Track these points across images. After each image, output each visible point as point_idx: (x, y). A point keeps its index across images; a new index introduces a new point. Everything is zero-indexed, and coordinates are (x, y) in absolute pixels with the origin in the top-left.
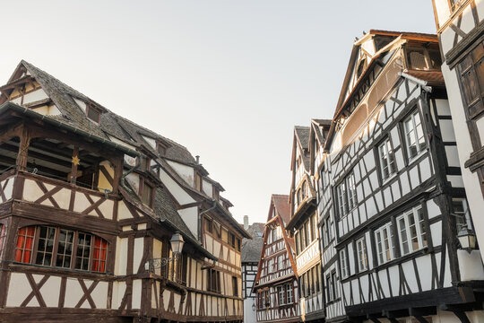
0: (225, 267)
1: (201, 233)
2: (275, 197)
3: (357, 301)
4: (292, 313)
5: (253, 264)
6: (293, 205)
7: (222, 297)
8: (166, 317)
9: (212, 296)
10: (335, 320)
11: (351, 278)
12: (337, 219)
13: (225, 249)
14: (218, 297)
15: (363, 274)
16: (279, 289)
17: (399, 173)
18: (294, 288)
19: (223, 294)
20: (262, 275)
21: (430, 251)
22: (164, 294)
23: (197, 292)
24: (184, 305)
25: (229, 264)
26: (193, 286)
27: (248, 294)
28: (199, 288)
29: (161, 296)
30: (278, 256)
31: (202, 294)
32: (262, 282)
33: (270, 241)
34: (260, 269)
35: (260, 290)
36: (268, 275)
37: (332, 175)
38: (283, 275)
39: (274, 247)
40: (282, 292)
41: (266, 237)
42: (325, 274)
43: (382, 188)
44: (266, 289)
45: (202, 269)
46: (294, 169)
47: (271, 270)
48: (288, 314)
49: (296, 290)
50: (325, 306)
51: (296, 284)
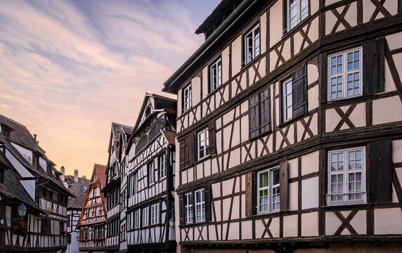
0: (55, 217)
1: (37, 197)
2: (96, 166)
3: (132, 243)
4: (102, 244)
5: (78, 210)
6: (108, 177)
7: (52, 235)
8: (14, 249)
9: (44, 235)
10: (123, 251)
11: (131, 231)
12: (128, 197)
13: (55, 206)
14: (48, 236)
15: (136, 230)
16: (95, 229)
17: (156, 183)
18: (104, 229)
19: (52, 233)
20: (84, 218)
21: (160, 225)
22: (13, 237)
23: (34, 234)
24: (26, 242)
25: (57, 215)
26: (32, 230)
27: (74, 229)
28: (36, 231)
29: (11, 238)
30: (96, 207)
31: (38, 234)
32: (83, 223)
33: (91, 196)
34: (83, 214)
35: (82, 228)
36: (89, 218)
37: (128, 169)
38: (99, 220)
39: (94, 200)
40: (97, 231)
41: (88, 192)
42: (121, 224)
43: (148, 187)
44: (86, 227)
45: (38, 220)
46: (110, 151)
47: (91, 215)
48: (100, 245)
49: (106, 230)
50: (120, 243)
51: (106, 227)
